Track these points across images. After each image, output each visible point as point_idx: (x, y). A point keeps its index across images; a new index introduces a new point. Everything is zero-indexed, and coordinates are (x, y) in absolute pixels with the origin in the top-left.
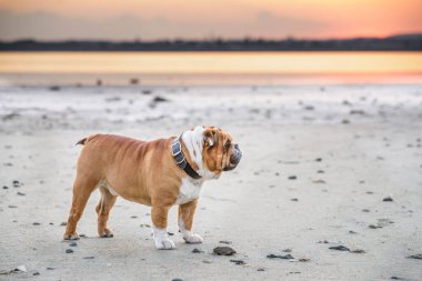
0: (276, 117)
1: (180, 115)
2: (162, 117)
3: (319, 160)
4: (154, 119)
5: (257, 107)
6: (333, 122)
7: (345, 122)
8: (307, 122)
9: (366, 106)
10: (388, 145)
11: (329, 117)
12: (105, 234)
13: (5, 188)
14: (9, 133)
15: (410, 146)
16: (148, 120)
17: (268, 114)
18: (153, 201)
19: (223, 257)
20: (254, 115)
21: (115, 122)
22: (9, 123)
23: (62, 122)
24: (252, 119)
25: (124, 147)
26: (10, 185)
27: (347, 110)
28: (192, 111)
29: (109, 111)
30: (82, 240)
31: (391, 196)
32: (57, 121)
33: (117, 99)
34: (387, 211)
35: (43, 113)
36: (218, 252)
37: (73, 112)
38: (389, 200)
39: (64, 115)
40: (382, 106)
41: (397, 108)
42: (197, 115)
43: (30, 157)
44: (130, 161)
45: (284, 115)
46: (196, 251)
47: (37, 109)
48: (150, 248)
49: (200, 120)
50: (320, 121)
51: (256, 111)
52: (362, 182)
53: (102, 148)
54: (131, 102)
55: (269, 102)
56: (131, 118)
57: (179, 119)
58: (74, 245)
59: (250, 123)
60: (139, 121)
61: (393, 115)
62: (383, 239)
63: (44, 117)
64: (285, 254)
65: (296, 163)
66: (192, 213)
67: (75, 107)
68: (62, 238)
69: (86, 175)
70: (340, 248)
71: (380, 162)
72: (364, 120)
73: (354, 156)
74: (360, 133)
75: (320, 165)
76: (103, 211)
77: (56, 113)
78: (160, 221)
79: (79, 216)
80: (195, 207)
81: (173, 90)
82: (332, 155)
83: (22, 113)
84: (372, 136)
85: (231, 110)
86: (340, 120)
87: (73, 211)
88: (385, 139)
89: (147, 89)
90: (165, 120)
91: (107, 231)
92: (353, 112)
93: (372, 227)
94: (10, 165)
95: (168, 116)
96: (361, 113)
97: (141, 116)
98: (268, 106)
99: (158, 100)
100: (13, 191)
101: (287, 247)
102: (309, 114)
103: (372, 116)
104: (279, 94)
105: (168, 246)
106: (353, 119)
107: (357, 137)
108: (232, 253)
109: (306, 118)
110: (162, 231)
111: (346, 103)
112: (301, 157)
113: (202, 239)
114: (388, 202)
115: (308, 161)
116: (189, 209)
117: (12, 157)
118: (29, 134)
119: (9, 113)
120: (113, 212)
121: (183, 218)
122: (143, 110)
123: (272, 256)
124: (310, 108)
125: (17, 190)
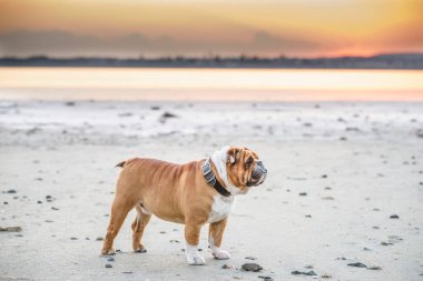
0: (278, 132)
1: (189, 131)
2: (173, 133)
3: (325, 176)
4: (167, 135)
5: (260, 123)
6: (331, 139)
7: (343, 139)
8: (308, 138)
9: (359, 123)
10: (385, 162)
11: (327, 134)
12: (139, 249)
13: (40, 202)
14: (34, 148)
15: (406, 163)
16: (161, 135)
17: (271, 130)
18: (187, 219)
19: (251, 273)
20: (257, 131)
21: (131, 137)
22: (33, 138)
23: (81, 137)
24: (256, 135)
25: (160, 169)
26: (43, 200)
27: (342, 126)
28: (200, 127)
29: (123, 126)
30: (118, 255)
31: (397, 213)
32: (77, 136)
33: (129, 115)
34: (395, 228)
35: (62, 128)
36: (246, 268)
37: (90, 127)
38: (395, 217)
39: (82, 130)
40: (374, 123)
41: (388, 125)
42: (205, 131)
43: (58, 172)
44: (166, 182)
45: (285, 131)
46: (225, 267)
47: (56, 124)
48: (183, 264)
49: (208, 136)
50: (320, 138)
51: (259, 127)
52: (368, 199)
53: (140, 172)
54: (142, 118)
55: (269, 118)
56: (145, 133)
57: (189, 135)
58: (112, 260)
59: (256, 139)
60: (152, 137)
61: (386, 132)
62: (396, 256)
63: (65, 132)
64: (308, 271)
65: (304, 179)
66: (222, 231)
67: (92, 122)
68: (100, 253)
69: (125, 196)
70: (357, 265)
71: (380, 178)
72: (360, 137)
73: (356, 173)
74: (357, 150)
75: (327, 182)
76: (138, 228)
77: (75, 128)
78: (193, 238)
79: (116, 233)
80: (224, 226)
81: (179, 106)
82: (335, 172)
83: (42, 127)
84: (370, 153)
85: (235, 126)
86: (339, 137)
87: (111, 228)
88: (382, 156)
89: (156, 105)
90: (176, 135)
91: (140, 246)
92: (348, 129)
93: (385, 244)
94: (40, 179)
95: (179, 132)
96: (356, 129)
97: (154, 132)
98: (269, 123)
99: (167, 115)
100: (47, 206)
101: (309, 264)
102: (308, 130)
103: (366, 134)
104: (278, 110)
105: (199, 262)
106: (349, 135)
107: (356, 154)
108: (259, 269)
109: (305, 135)
110: (194, 248)
111: (340, 120)
112: (307, 173)
113: (229, 255)
114: (395, 220)
115: (314, 178)
116: (219, 227)
117: (40, 172)
118: (53, 149)
119: (31, 127)
120: (148, 229)
121: (214, 235)
122: (155, 126)
123: (297, 273)
124: (308, 125)
125: (51, 205)
